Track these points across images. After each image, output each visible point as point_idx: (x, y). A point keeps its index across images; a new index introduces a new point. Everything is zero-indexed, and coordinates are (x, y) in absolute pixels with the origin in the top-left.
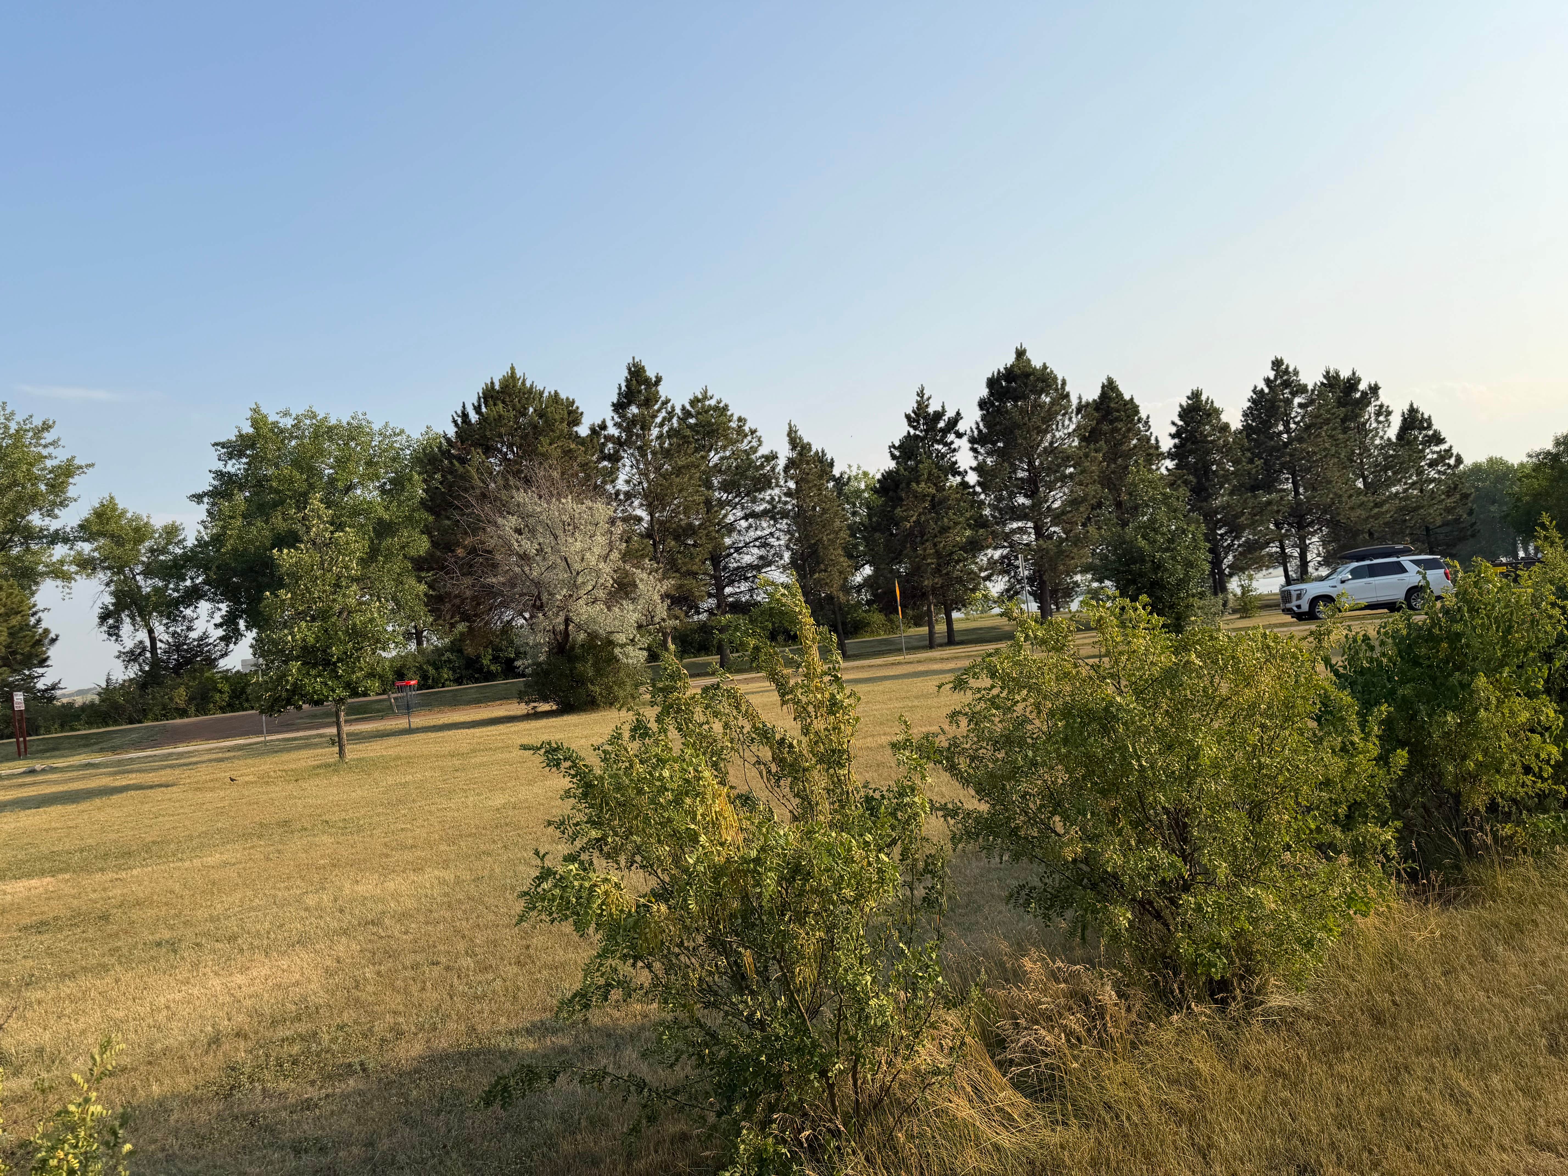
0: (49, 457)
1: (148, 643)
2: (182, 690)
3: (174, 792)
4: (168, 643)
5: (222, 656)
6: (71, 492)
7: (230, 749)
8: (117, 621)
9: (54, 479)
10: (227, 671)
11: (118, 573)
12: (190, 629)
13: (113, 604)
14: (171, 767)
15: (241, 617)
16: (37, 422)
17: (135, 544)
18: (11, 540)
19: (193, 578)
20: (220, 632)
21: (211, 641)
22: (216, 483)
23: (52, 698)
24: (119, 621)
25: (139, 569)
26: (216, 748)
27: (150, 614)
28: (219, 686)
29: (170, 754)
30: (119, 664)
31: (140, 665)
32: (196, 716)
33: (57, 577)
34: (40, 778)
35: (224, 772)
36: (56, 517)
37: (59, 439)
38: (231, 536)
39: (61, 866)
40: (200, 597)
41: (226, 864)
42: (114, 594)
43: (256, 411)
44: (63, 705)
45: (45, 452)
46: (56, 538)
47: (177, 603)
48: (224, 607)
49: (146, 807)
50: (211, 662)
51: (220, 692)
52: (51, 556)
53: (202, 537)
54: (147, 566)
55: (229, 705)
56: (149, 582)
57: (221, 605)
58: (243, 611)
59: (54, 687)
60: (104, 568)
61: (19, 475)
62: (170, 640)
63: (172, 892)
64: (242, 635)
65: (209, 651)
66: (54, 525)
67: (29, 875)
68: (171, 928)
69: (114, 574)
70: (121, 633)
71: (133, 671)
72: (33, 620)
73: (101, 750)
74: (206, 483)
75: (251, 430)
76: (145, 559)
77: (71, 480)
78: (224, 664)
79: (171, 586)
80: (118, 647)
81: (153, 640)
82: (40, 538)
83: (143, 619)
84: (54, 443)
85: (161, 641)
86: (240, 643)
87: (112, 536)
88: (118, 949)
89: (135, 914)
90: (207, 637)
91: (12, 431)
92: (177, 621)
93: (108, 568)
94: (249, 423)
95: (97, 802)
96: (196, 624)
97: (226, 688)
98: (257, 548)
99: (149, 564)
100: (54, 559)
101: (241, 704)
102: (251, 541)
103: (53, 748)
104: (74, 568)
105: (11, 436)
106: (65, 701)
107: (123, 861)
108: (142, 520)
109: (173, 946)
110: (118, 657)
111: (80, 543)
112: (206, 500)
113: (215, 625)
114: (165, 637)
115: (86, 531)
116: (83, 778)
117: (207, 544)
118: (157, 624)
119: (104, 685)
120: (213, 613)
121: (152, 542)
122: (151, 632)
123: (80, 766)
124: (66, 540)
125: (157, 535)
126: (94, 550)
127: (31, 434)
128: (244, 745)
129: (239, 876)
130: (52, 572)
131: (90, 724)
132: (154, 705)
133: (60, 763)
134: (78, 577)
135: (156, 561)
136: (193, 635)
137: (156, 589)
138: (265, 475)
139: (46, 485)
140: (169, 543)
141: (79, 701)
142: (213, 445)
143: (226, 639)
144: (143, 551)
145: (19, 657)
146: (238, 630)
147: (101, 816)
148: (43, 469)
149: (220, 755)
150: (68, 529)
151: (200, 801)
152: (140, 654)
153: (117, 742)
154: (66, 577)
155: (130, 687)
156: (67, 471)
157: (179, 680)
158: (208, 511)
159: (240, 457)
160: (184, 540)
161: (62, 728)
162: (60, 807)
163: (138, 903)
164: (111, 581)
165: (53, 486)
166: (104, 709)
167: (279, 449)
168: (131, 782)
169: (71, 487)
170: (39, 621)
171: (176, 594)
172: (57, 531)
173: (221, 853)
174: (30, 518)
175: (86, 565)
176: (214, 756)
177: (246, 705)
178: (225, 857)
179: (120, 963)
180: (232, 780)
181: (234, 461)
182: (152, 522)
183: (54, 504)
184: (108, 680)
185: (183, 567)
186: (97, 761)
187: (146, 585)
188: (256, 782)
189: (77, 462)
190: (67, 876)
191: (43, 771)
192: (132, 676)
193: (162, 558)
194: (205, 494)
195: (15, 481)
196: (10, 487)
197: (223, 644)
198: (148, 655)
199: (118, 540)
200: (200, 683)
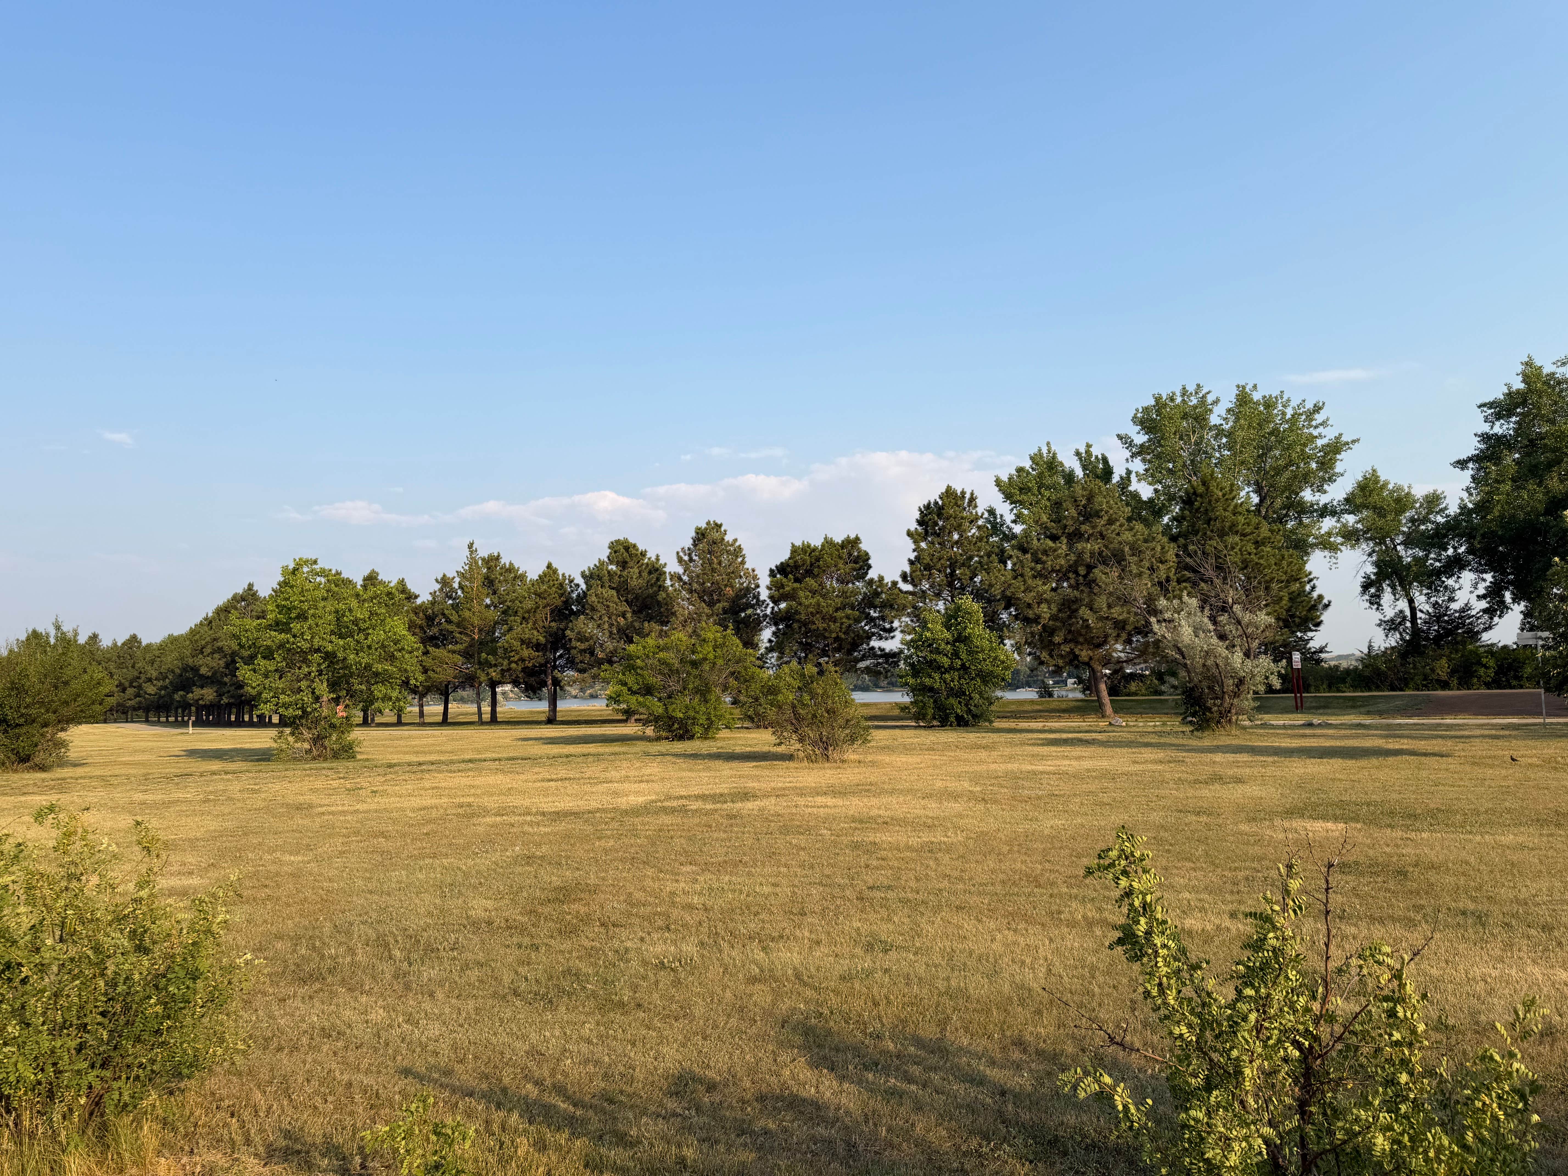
0: (1320, 436)
1: (1408, 613)
2: (1444, 661)
3: (1451, 763)
4: (1428, 613)
5: (1485, 630)
6: (1339, 468)
7: (1504, 727)
8: (1378, 590)
9: (1324, 457)
10: (1493, 645)
11: (1380, 544)
12: (1452, 600)
13: (1375, 574)
14: (1442, 737)
15: (1507, 589)
16: (1309, 405)
17: (1396, 515)
18: (1287, 515)
19: (1457, 548)
20: (1484, 604)
21: (1473, 613)
22: (1483, 446)
23: (1319, 661)
24: (1380, 590)
25: (1400, 539)
26: (1488, 724)
27: (1411, 584)
28: (1484, 660)
29: (1439, 725)
30: (1380, 633)
31: (1401, 634)
32: (1458, 689)
33: (1326, 548)
34: (1319, 731)
35: (1502, 750)
36: (1325, 492)
37: (1328, 419)
38: (1498, 501)
39: (1352, 815)
40: (1462, 568)
41: (1522, 847)
42: (1377, 564)
43: (1529, 364)
44: (1330, 668)
45: (1315, 433)
46: (1325, 511)
47: (1438, 573)
48: (1489, 577)
49: (1424, 774)
50: (1474, 635)
51: (1487, 668)
52: (1320, 528)
53: (1465, 506)
54: (1408, 535)
55: (1494, 681)
56: (1410, 552)
57: (1485, 576)
58: (1510, 582)
59: (1321, 650)
60: (1367, 539)
61: (1294, 455)
62: (1431, 610)
63: (1467, 863)
64: (1508, 608)
65: (1471, 623)
66: (1324, 499)
67: (1324, 818)
68: (1474, 900)
69: (1376, 544)
70: (1382, 602)
71: (1393, 640)
72: (1308, 588)
73: (1368, 713)
74: (1471, 447)
75: (1522, 386)
76: (1405, 529)
77: (1338, 457)
78: (1487, 638)
79: (1432, 556)
80: (1378, 616)
81: (1413, 610)
82: (1312, 512)
83: (1404, 588)
84: (1324, 424)
85: (1421, 611)
86: (1506, 617)
87: (1375, 508)
88: (1422, 907)
89: (1432, 876)
90: (1470, 609)
91: (1288, 416)
92: (1439, 591)
93: (1370, 539)
94: (1520, 378)
95: (1374, 761)
96: (1458, 594)
97: (1492, 663)
98: (1528, 514)
99: (1410, 534)
100: (1322, 532)
101: (1508, 681)
102: (1521, 507)
103: (1324, 706)
104: (1339, 540)
105: (1287, 422)
106: (1332, 663)
107: (1409, 822)
108: (1403, 490)
109: (1481, 919)
110: (1379, 625)
111: (1346, 516)
112: (1471, 465)
113: (1478, 596)
114: (1427, 607)
115: (1352, 503)
116: (1357, 737)
117: (1471, 511)
118: (1417, 594)
119: (1366, 651)
120: (1477, 583)
121: (1413, 512)
122: (1411, 601)
123: (1352, 725)
124: (1333, 513)
125: (1418, 505)
126: (1357, 522)
127: (1304, 417)
128: (1519, 725)
129: (1541, 862)
130: (1321, 543)
131: (1355, 688)
132: (1415, 674)
133: (1333, 720)
134: (1343, 548)
135: (1417, 531)
136: (1455, 606)
137: (1415, 558)
138: (1540, 433)
139: (1317, 462)
140: (1430, 512)
141: (1344, 664)
142: (1480, 407)
143: (1490, 612)
144: (1404, 521)
145: (1297, 620)
146: (1503, 602)
147: (1382, 775)
148: (1313, 449)
149: (1493, 732)
150: (1335, 503)
151: (1480, 776)
152: (1400, 624)
153: (1382, 706)
154: (1333, 548)
155: (1391, 655)
156: (1336, 448)
157: (1439, 651)
158: (1473, 477)
159: (1509, 416)
160: (1446, 508)
161: (1330, 688)
162: (1340, 761)
163: (1432, 866)
164: (1374, 551)
165: (1322, 463)
166: (1367, 674)
167: (1556, 403)
168: (1405, 747)
169: (1338, 463)
170: (1313, 588)
171: (1438, 564)
172: (1325, 505)
173: (1515, 835)
174: (1302, 494)
175: (1351, 536)
176: (1487, 732)
177: (1514, 683)
178: (1520, 839)
179: (1427, 922)
180: (1513, 759)
181: (1502, 421)
182: (1413, 492)
183: (1323, 480)
184: (1370, 647)
185: (1446, 536)
186: (1368, 722)
187: (1407, 555)
188: (1541, 766)
189: (1344, 439)
190: (1359, 826)
191: (1320, 725)
192: (1394, 644)
193: (1423, 527)
194: (1470, 459)
195: (1291, 461)
196: (1286, 467)
197: (1486, 617)
198: (1408, 624)
199: (1380, 511)
200: (1462, 656)
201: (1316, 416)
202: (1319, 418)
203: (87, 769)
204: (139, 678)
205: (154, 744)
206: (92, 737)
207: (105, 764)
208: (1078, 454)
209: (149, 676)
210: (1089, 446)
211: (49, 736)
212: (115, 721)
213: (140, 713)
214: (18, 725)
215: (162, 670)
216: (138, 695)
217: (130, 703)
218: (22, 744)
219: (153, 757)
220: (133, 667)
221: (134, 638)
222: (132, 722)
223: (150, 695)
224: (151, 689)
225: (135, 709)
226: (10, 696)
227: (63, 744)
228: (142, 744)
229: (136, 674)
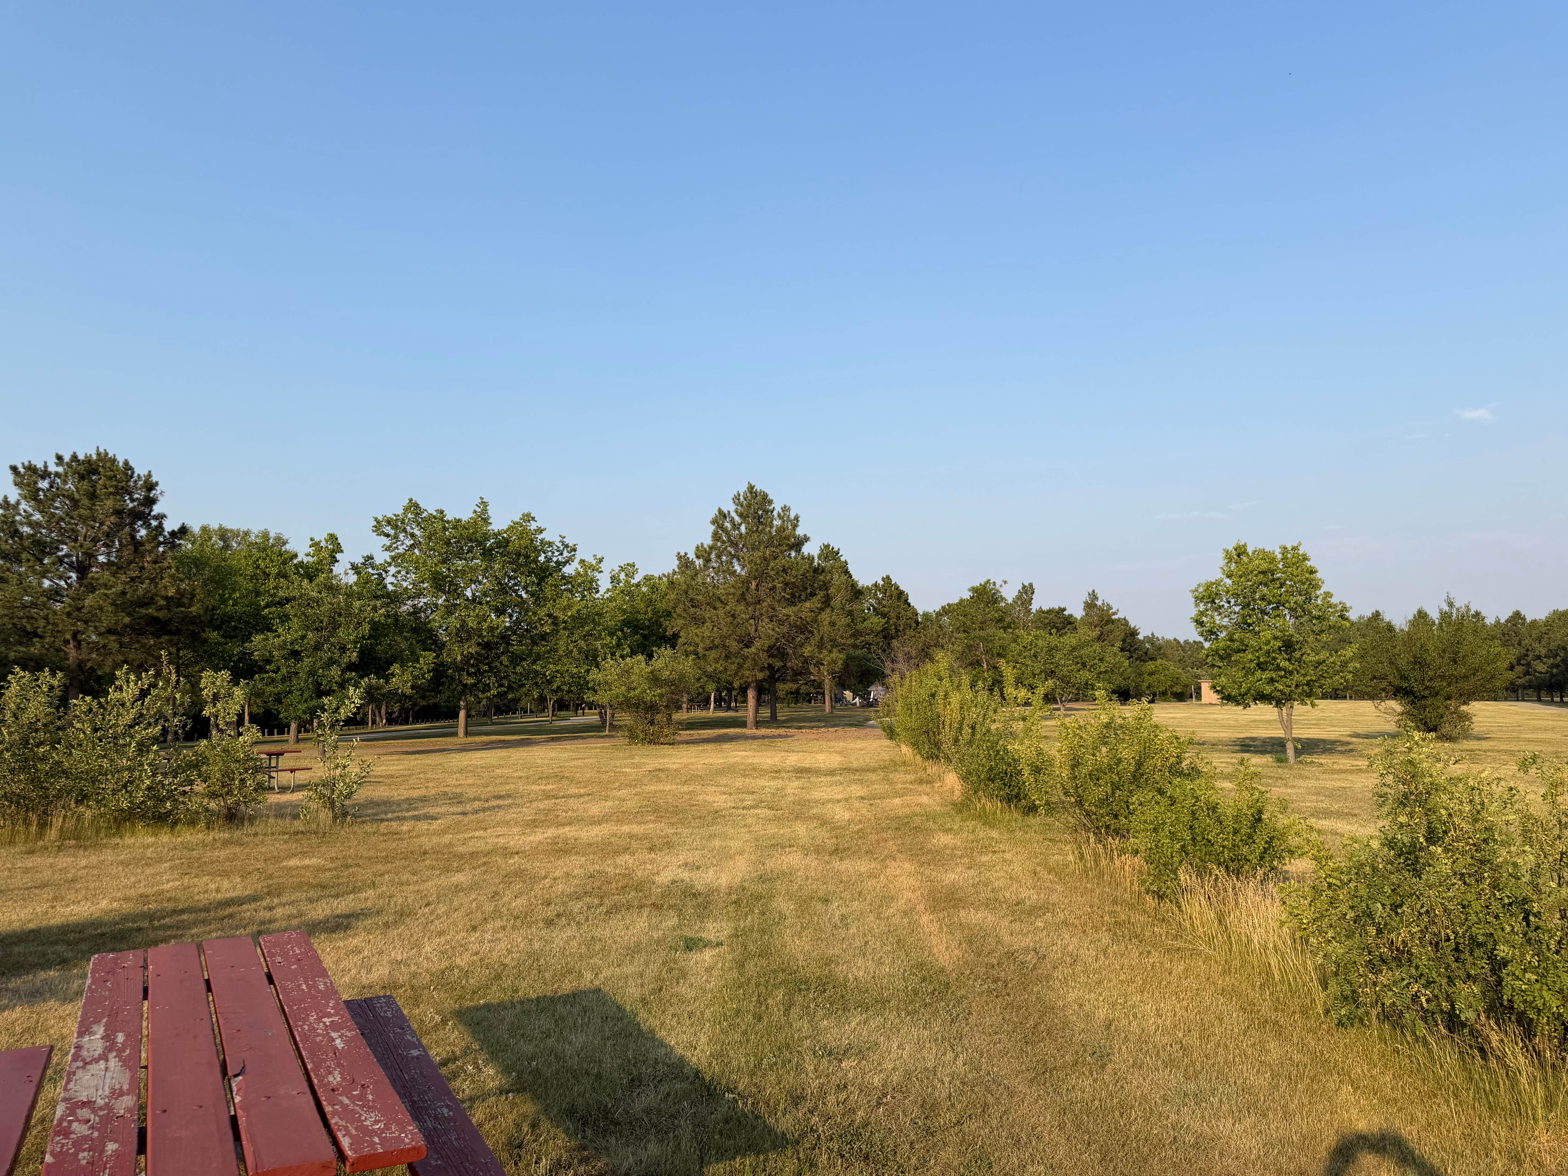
203: (1492, 743)
204: (1527, 655)
205: (1555, 723)
206: (1488, 714)
207: (1509, 740)
209: (1537, 653)
211: (1452, 709)
212: (1506, 699)
213: (1530, 691)
214: (1423, 697)
215: (1551, 647)
216: (1527, 673)
217: (1520, 681)
218: (1429, 714)
219: (1559, 736)
220: (1519, 644)
221: (1517, 615)
222: (1523, 700)
223: (1541, 673)
224: (1541, 667)
225: (1525, 687)
226: (1414, 669)
227: (1466, 717)
228: (1541, 722)
229: (1523, 651)
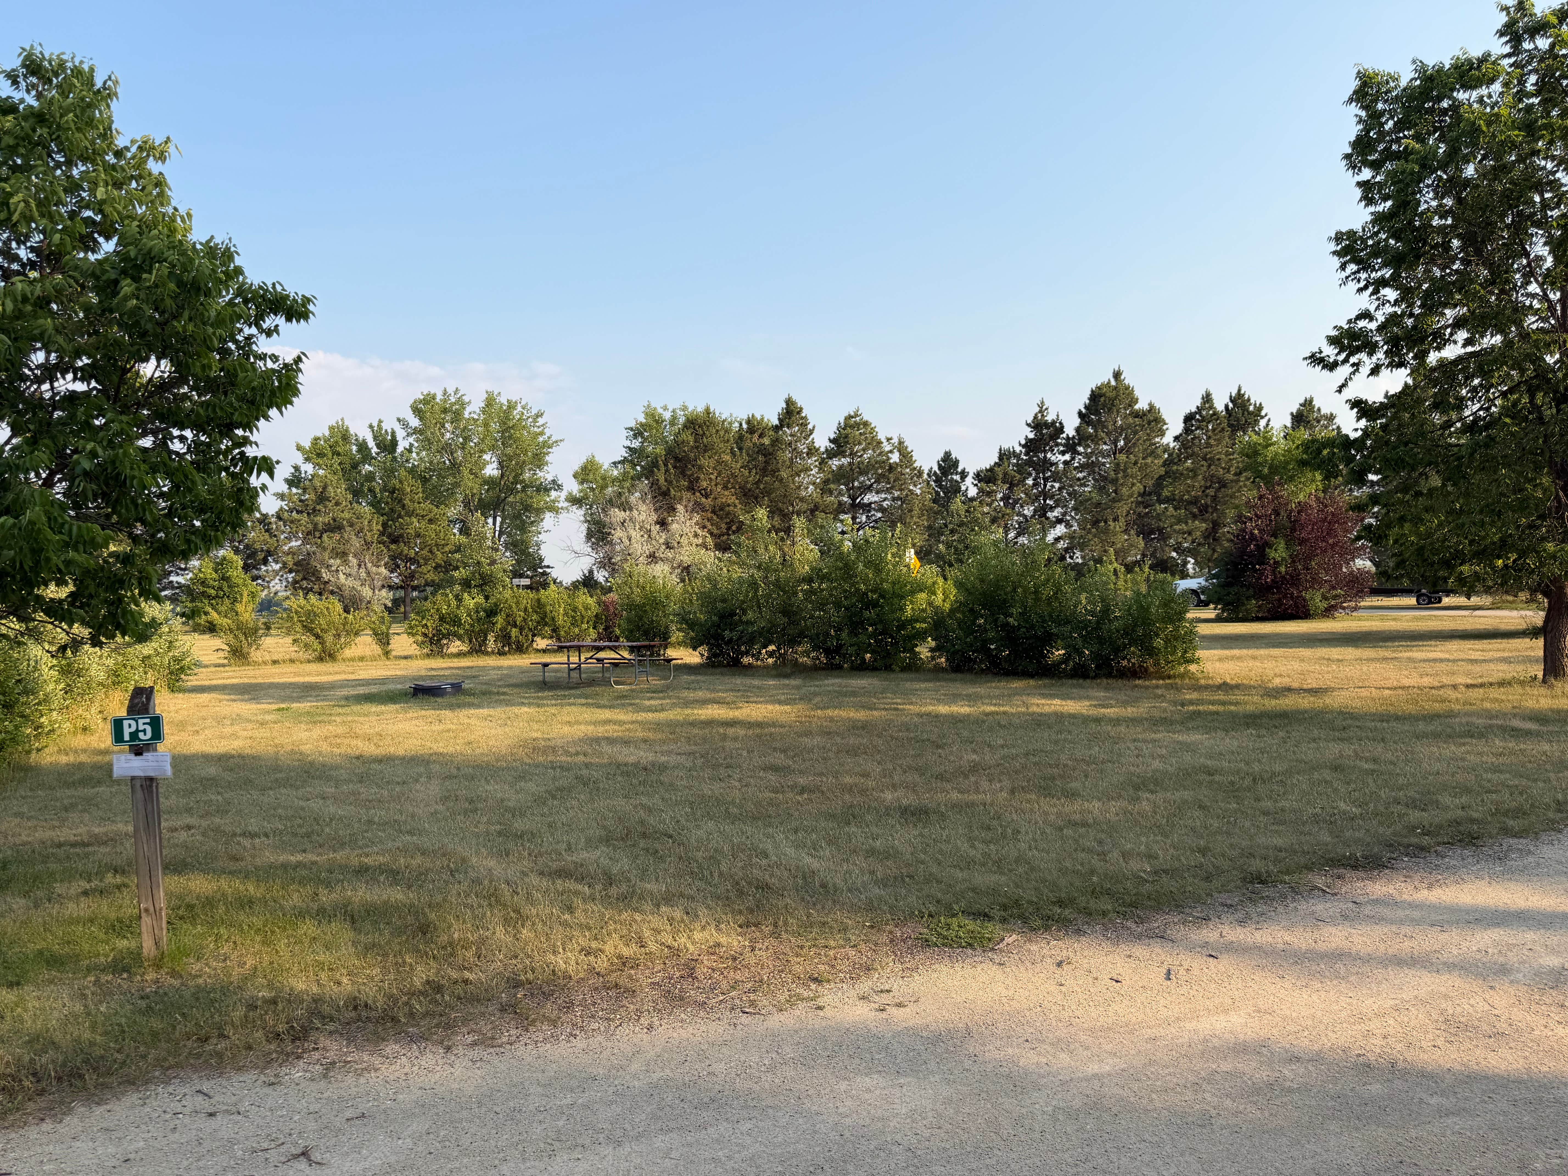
201: (539, 419)
202: (541, 421)
208: (371, 427)
210: (380, 421)
